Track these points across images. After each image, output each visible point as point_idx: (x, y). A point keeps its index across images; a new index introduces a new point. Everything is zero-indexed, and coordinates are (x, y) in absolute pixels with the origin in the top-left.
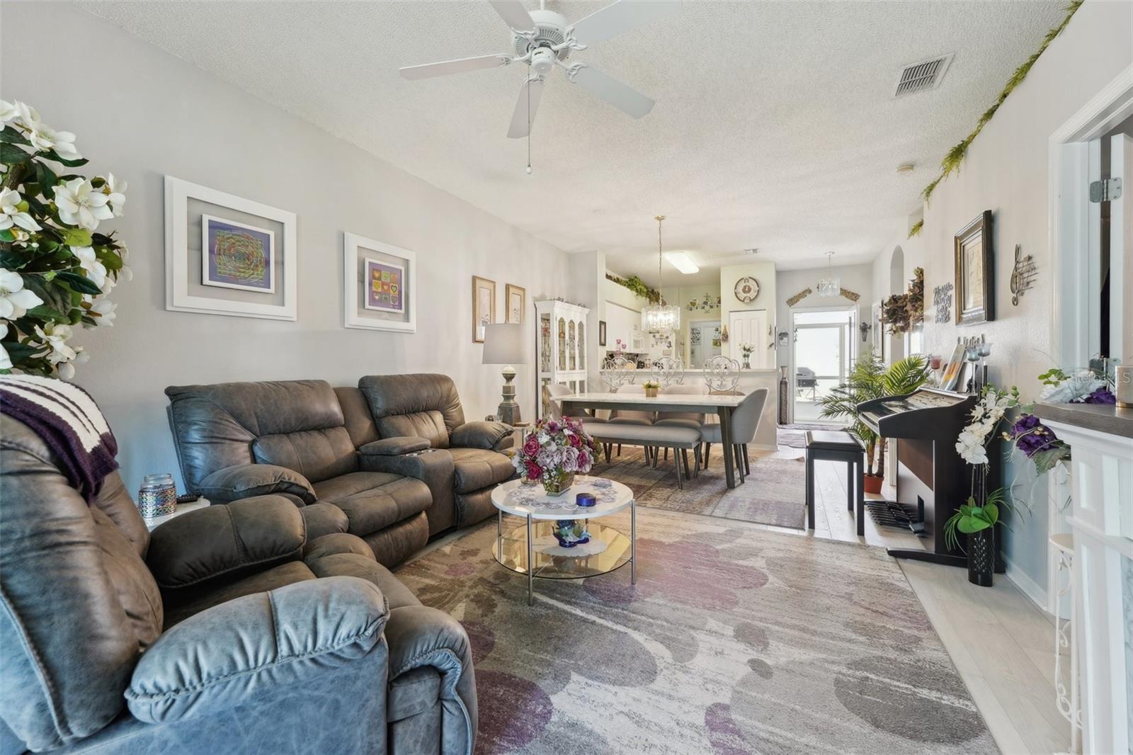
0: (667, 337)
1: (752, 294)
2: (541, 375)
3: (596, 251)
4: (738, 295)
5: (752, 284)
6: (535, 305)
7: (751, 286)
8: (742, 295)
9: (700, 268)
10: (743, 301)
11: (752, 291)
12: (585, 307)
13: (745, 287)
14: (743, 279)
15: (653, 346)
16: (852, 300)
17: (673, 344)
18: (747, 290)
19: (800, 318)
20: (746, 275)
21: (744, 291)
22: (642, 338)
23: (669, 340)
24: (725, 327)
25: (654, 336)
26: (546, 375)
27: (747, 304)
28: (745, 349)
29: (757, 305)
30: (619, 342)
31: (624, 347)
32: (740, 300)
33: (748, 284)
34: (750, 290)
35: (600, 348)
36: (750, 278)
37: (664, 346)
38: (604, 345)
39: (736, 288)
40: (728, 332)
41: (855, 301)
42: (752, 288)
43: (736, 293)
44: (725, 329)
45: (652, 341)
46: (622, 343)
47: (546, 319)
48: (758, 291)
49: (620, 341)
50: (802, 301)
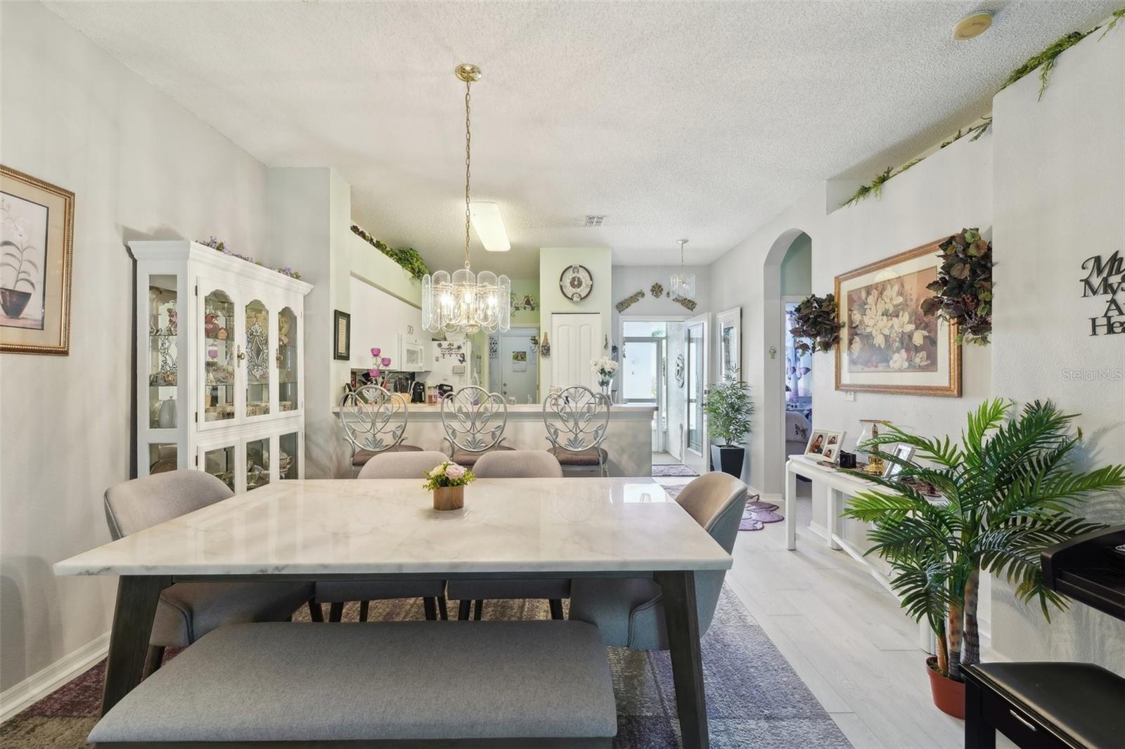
0: (459, 348)
1: (583, 291)
2: (147, 435)
3: (327, 170)
4: (564, 290)
5: (583, 275)
6: (129, 250)
7: (581, 277)
8: (570, 291)
9: (511, 245)
10: (572, 299)
11: (584, 285)
12: (298, 277)
13: (574, 279)
14: (571, 267)
15: (437, 360)
16: (689, 308)
17: (468, 358)
18: (576, 283)
19: (631, 328)
20: (576, 263)
21: (572, 285)
22: (422, 347)
23: (462, 351)
24: (546, 334)
25: (440, 345)
26: (161, 436)
27: (576, 303)
28: (603, 371)
29: (589, 305)
30: (376, 353)
31: (386, 362)
32: (569, 298)
33: (578, 275)
34: (580, 284)
35: (336, 365)
36: (580, 266)
37: (454, 360)
38: (347, 358)
39: (561, 280)
40: (549, 341)
41: (692, 310)
42: (583, 280)
43: (561, 287)
44: (546, 339)
45: (437, 351)
46: (383, 355)
47: (164, 291)
48: (592, 285)
49: (379, 351)
50: (634, 306)
